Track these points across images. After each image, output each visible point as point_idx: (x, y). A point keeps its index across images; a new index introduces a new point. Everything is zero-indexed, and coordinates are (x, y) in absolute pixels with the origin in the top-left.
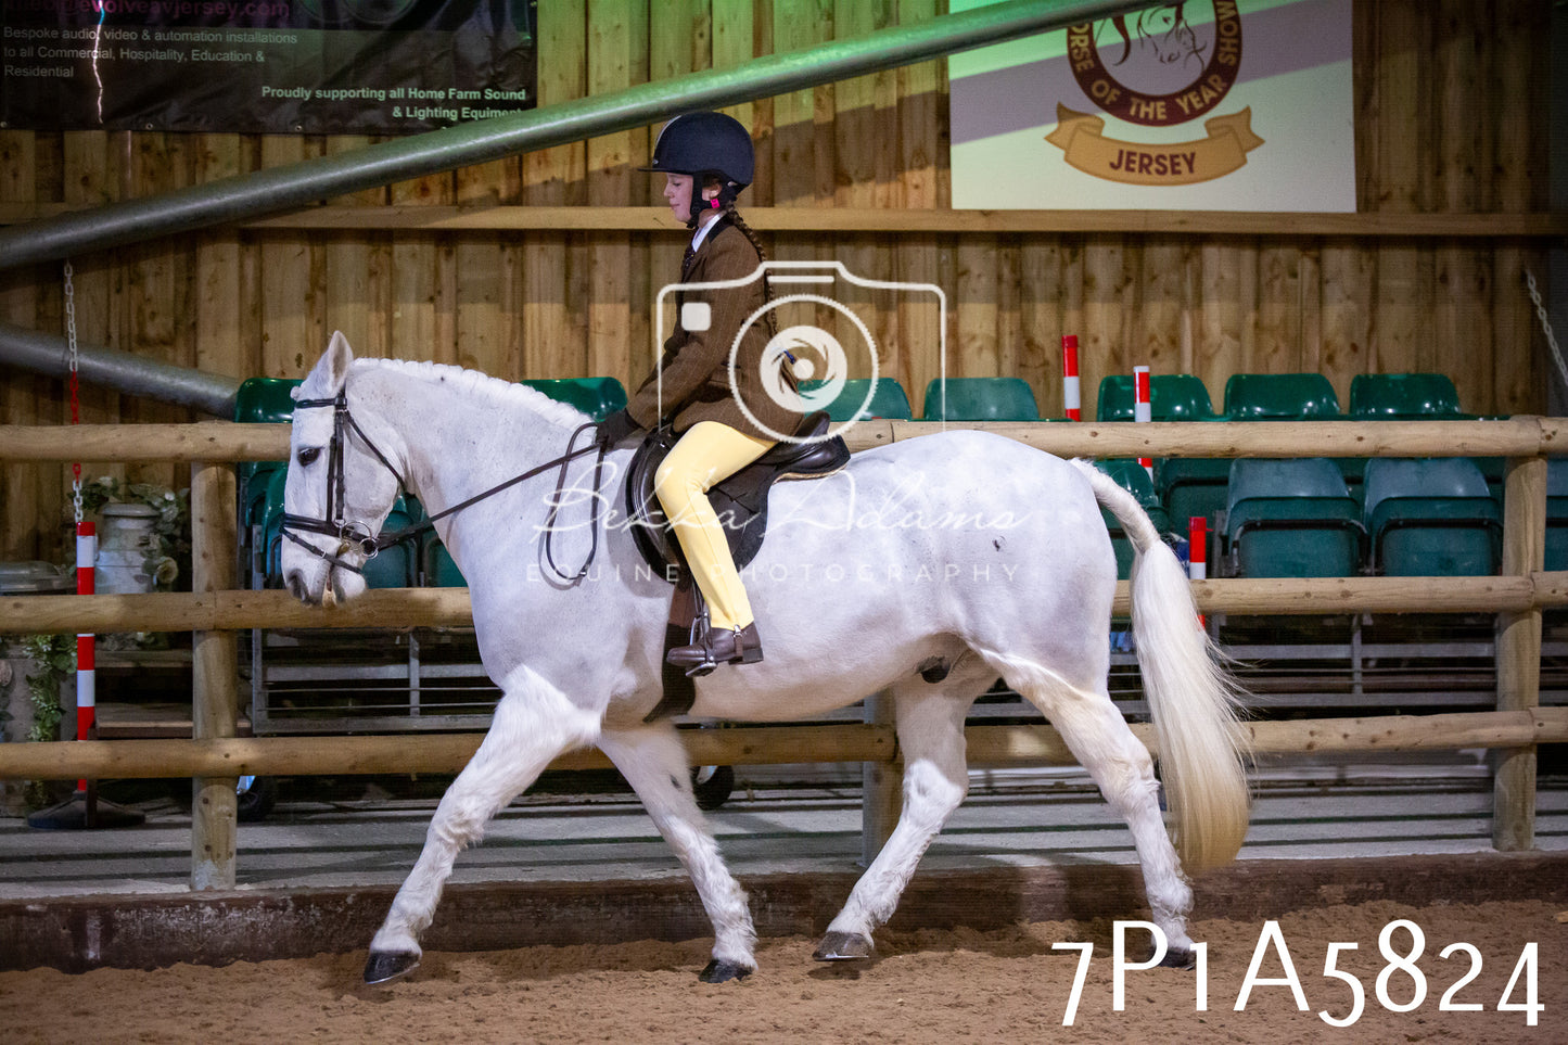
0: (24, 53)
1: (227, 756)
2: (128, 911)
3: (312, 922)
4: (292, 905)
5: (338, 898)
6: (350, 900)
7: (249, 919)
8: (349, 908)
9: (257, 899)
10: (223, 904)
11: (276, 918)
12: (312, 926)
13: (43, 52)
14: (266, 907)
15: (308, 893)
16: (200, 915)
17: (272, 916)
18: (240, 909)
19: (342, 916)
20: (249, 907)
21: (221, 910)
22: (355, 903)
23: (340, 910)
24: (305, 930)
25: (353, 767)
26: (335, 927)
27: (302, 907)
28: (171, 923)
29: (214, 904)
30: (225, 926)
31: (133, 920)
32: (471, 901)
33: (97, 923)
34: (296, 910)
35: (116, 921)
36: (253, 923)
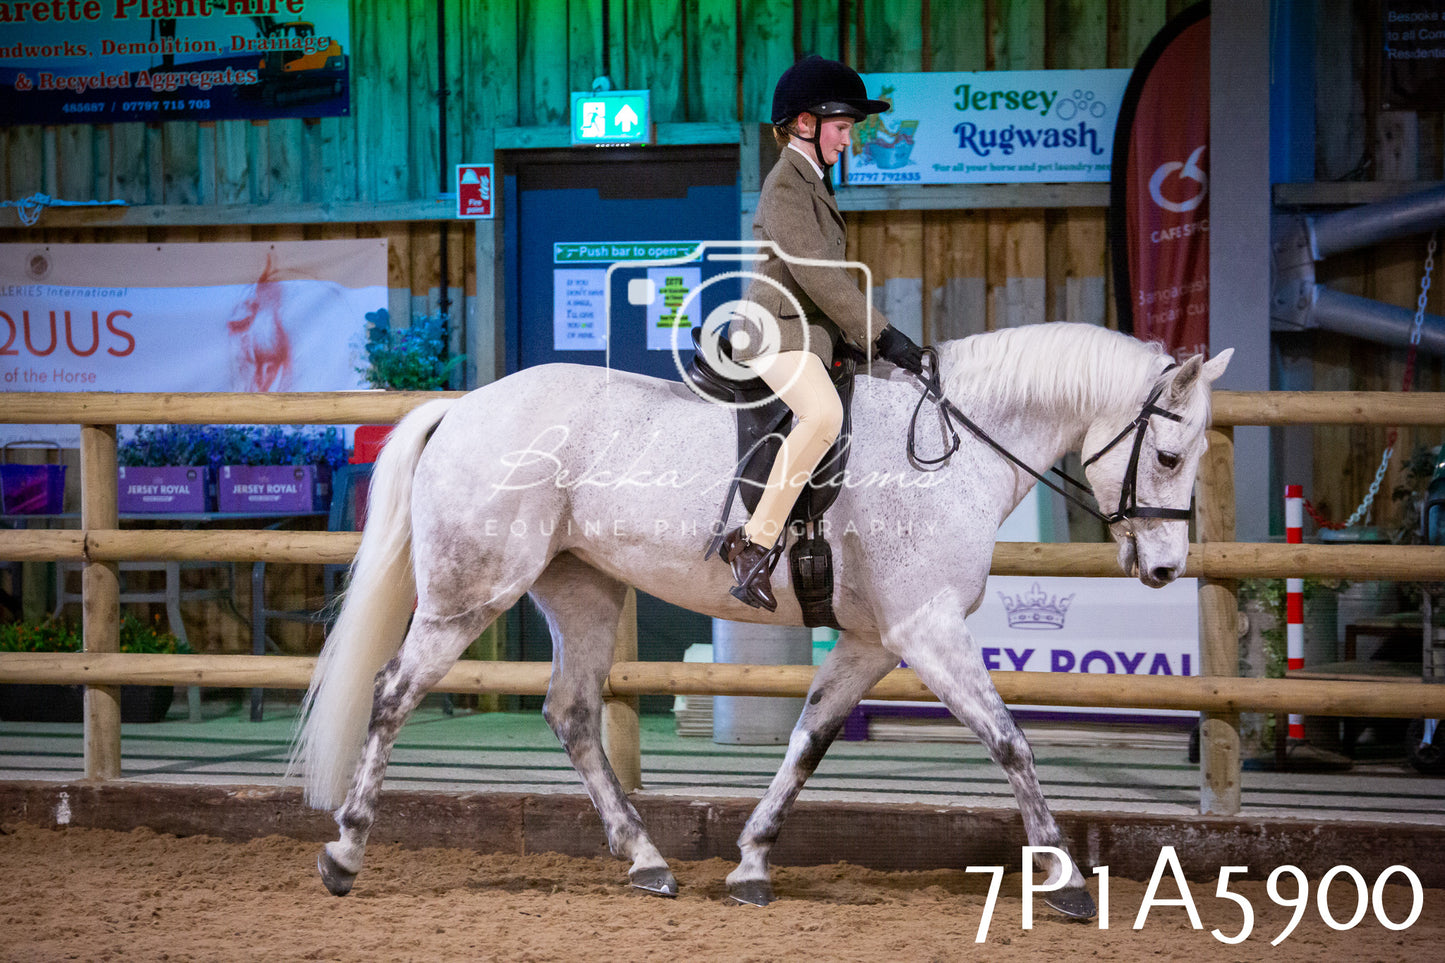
0: (1406, 36)
1: (1216, 692)
2: (1123, 826)
3: (1283, 848)
4: (1264, 831)
5: (1305, 829)
6: (1316, 831)
7: (1227, 842)
8: (1316, 838)
9: (1235, 824)
10: (1204, 826)
11: (1251, 842)
12: (1282, 852)
13: (1424, 34)
14: (1241, 832)
15: (1278, 822)
16: (1184, 835)
17: (1247, 840)
18: (1219, 831)
19: (1310, 845)
20: (1226, 831)
21: (1202, 832)
22: (1321, 833)
23: (1307, 839)
24: (1277, 855)
25: (1329, 709)
26: (1303, 855)
27: (1273, 834)
28: (1158, 839)
29: (1196, 825)
30: (1206, 846)
31: (1126, 835)
32: (1428, 841)
33: (1097, 835)
34: (1268, 836)
35: (1112, 834)
36: (1230, 845)
